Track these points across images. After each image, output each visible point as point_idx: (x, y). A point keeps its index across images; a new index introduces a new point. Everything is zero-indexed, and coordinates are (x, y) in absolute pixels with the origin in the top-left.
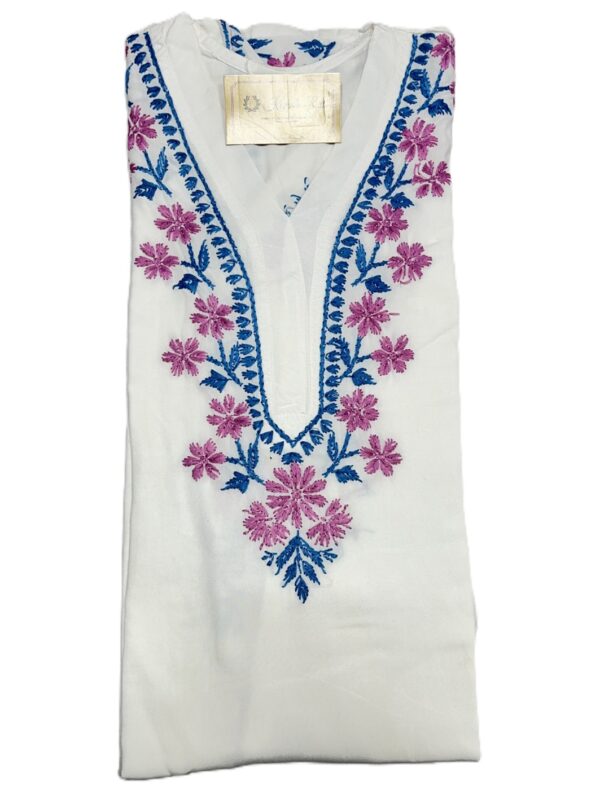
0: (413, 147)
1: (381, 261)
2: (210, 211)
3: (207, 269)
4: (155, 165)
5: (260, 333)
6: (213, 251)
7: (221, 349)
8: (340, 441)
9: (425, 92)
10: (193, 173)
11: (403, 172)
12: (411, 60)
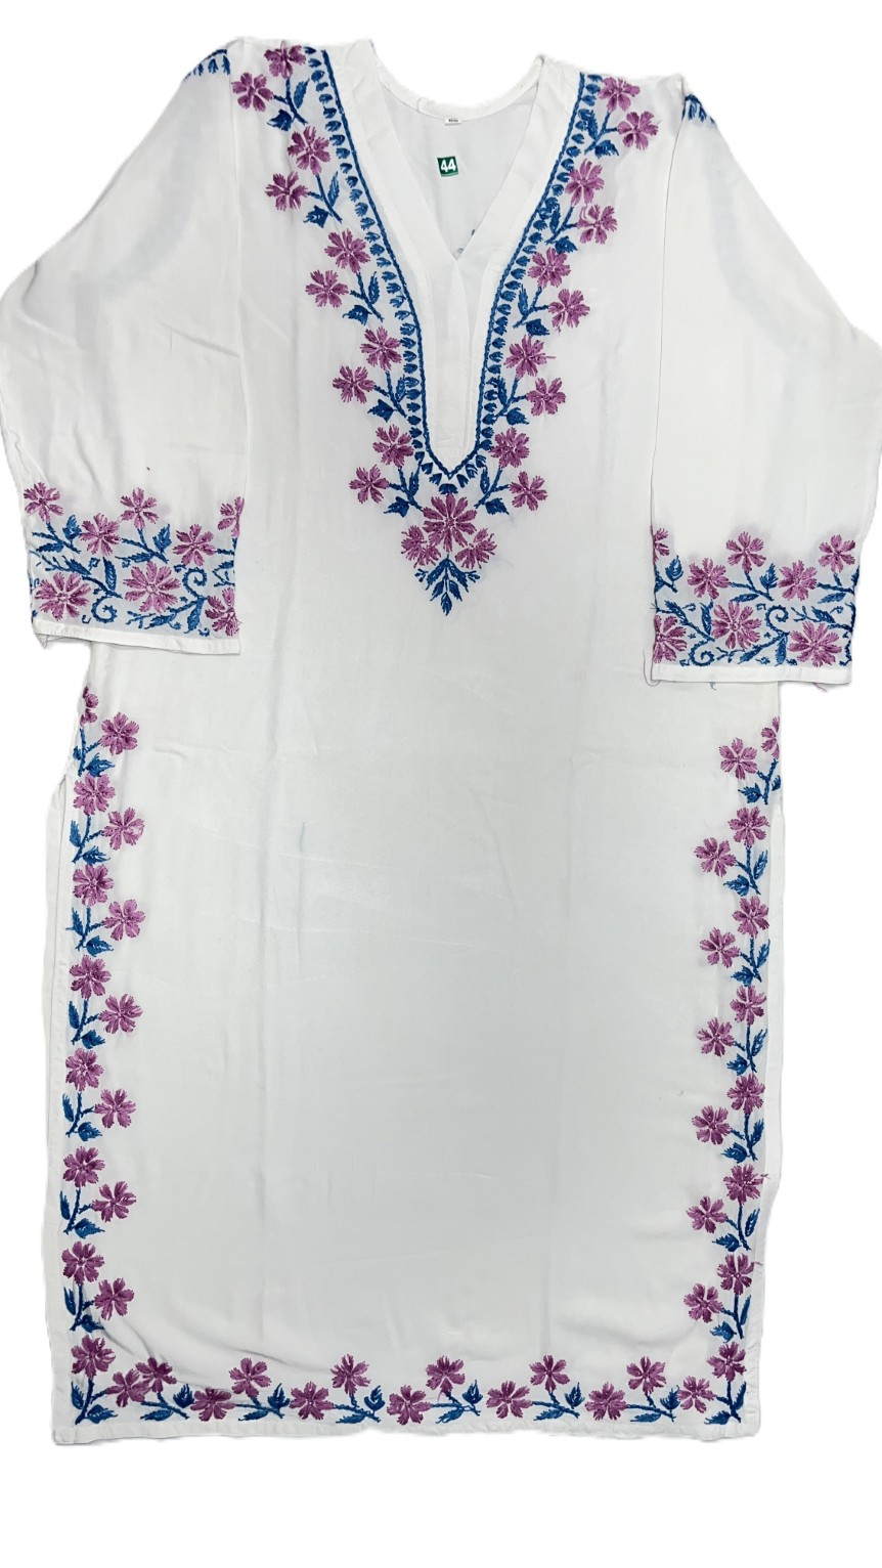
0: (580, 190)
1: (542, 305)
2: (380, 242)
3: (377, 302)
4: (327, 190)
5: (425, 368)
6: (383, 285)
7: (389, 380)
8: (492, 477)
9: (592, 134)
10: (363, 199)
11: (569, 215)
12: (579, 99)
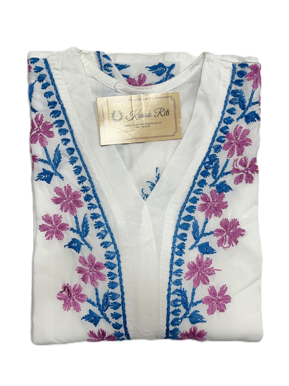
0: (234, 147)
1: (208, 232)
2: (90, 192)
3: (88, 236)
4: (52, 157)
5: (124, 284)
6: (91, 223)
7: (97, 294)
9: (243, 107)
10: (79, 163)
11: (226, 165)
12: (232, 82)
